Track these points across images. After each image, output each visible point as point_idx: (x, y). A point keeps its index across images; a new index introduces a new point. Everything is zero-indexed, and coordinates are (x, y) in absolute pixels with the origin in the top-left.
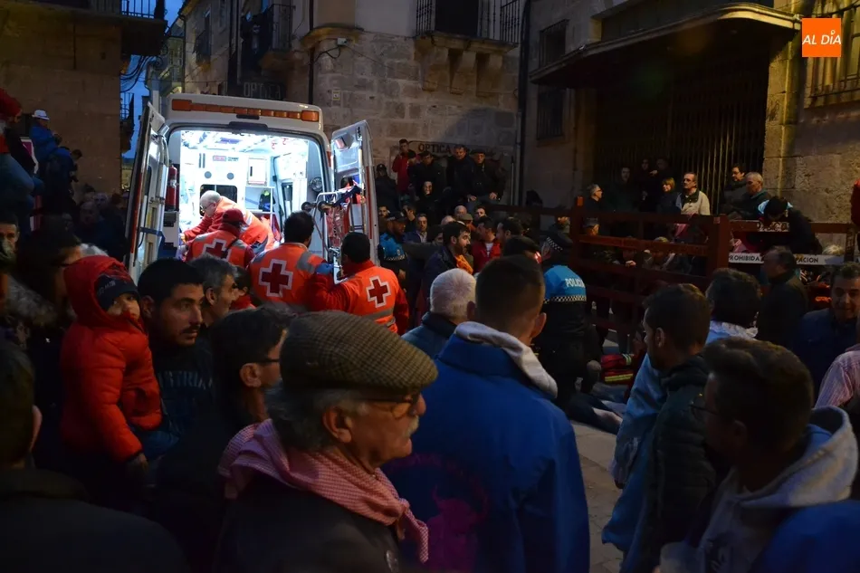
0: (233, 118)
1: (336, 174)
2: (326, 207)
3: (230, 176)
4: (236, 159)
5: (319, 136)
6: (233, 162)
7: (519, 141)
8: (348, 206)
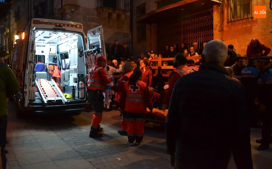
0: (54, 26)
1: (89, 45)
2: (89, 54)
3: (43, 52)
4: (44, 46)
5: (82, 33)
6: (43, 47)
7: (131, 42)
8: (96, 54)
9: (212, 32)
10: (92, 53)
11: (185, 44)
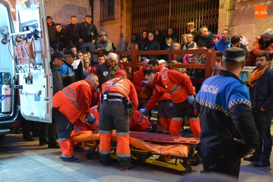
2: (20, 40)
5: (6, 2)
8: (32, 41)
9: (216, 21)
10: (24, 39)
11: (175, 30)
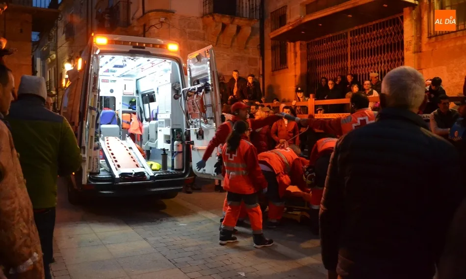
0: (131, 48)
1: (191, 78)
3: (112, 91)
4: (115, 81)
6: (113, 83)
7: (261, 73)
9: (402, 54)
10: (195, 93)
11: (355, 76)
